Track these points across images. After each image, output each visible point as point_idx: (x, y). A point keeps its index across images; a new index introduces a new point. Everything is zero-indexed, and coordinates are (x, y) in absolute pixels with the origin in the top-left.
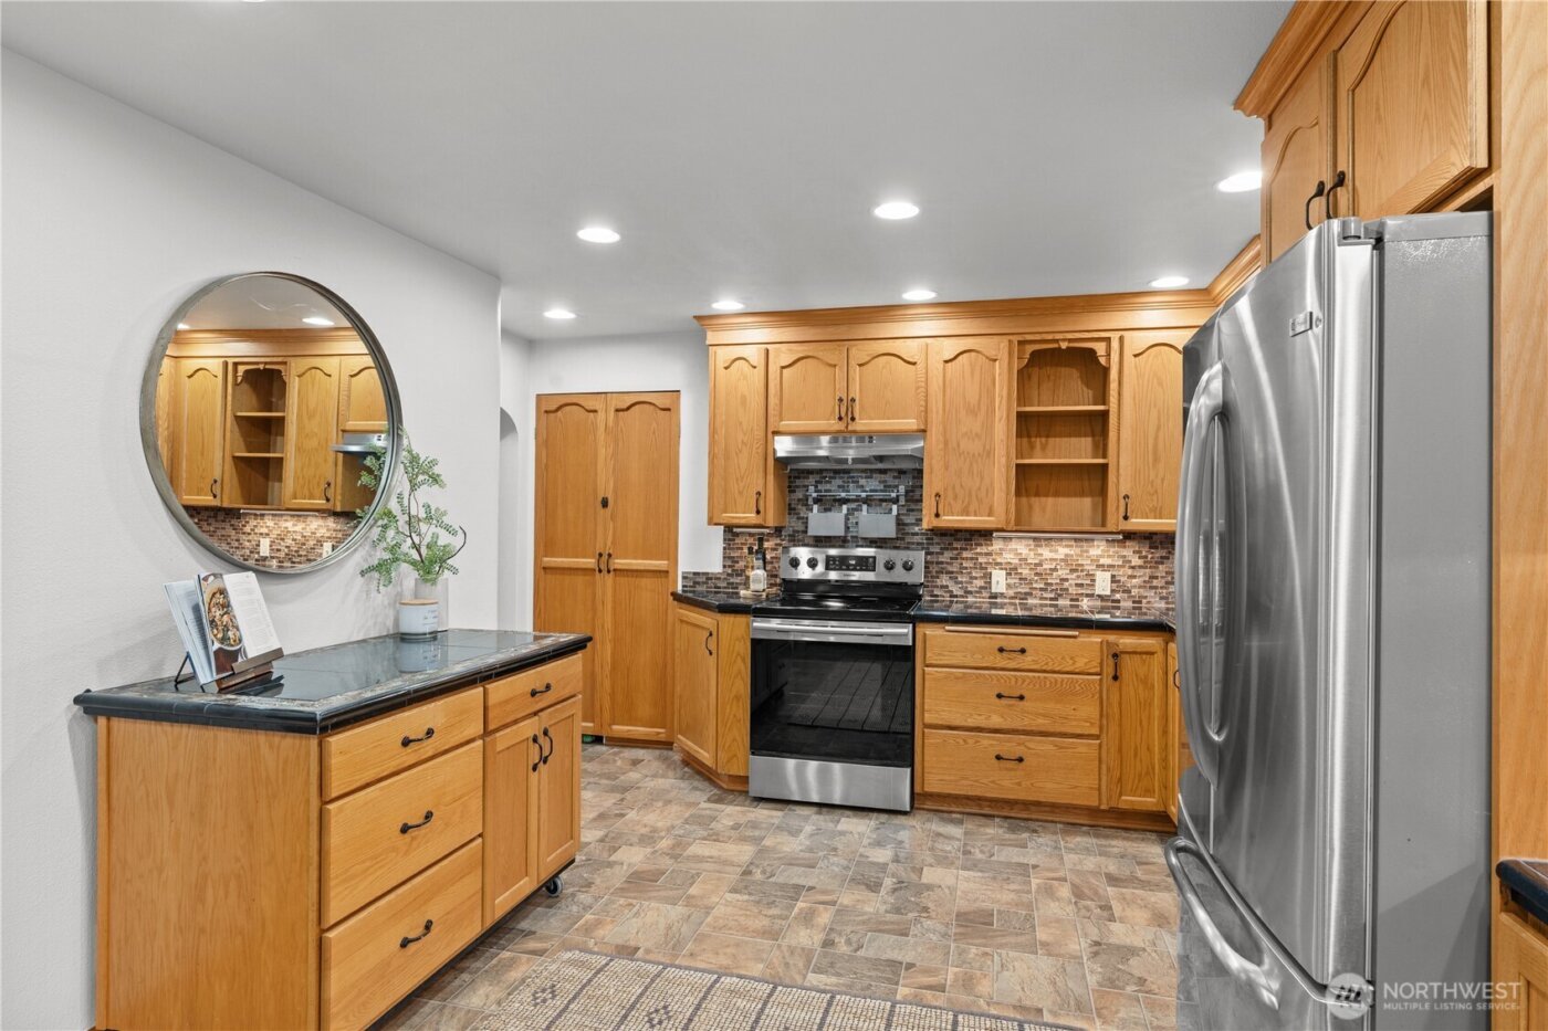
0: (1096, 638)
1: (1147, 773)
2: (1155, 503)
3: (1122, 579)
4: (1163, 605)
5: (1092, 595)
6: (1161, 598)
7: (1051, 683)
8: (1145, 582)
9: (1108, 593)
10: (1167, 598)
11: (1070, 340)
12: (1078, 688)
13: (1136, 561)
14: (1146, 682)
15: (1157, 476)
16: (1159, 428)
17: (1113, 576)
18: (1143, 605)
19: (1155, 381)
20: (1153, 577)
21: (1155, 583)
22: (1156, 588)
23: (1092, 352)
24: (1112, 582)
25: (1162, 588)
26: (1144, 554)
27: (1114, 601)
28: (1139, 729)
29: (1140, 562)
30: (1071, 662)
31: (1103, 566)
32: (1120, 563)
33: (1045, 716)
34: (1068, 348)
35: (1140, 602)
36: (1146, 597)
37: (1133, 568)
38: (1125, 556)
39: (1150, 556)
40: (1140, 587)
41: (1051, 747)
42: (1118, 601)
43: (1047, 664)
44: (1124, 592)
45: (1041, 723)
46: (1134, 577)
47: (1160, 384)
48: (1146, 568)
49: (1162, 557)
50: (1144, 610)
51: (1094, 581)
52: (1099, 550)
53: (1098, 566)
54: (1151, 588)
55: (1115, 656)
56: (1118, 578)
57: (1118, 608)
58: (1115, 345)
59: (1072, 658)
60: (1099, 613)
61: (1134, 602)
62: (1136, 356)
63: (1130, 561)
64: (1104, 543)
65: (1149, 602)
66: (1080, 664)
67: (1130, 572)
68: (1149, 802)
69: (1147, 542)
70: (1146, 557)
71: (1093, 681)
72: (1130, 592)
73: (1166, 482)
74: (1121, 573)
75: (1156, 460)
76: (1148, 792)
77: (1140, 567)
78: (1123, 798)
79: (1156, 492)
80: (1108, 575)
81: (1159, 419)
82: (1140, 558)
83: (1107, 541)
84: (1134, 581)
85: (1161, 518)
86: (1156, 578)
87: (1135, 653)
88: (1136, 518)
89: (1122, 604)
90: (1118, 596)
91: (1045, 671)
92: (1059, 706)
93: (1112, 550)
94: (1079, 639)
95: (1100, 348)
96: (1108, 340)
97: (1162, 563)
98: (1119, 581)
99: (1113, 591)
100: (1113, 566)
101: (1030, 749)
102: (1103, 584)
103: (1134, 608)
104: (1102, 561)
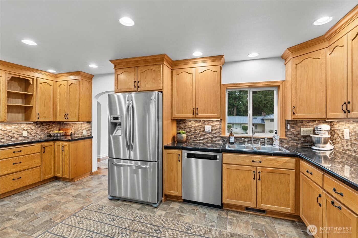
0: (39, 145)
1: (50, 170)
2: (44, 115)
3: (30, 132)
4: (39, 137)
5: (22, 137)
6: (39, 135)
7: (29, 157)
8: (35, 132)
9: (26, 136)
10: (40, 135)
11: (23, 76)
12: (35, 156)
13: (33, 128)
14: (50, 152)
15: (45, 109)
16: (45, 100)
17: (28, 132)
18: (35, 137)
19: (44, 90)
20: (37, 131)
21: (38, 132)
22: (38, 133)
23: (29, 80)
24: (28, 133)
25: (39, 133)
26: (35, 126)
27: (28, 137)
28: (49, 161)
29: (34, 128)
30: (34, 151)
31: (25, 129)
32: (29, 129)
33: (27, 165)
34: (22, 78)
35: (34, 137)
36: (35, 136)
37: (32, 129)
38: (30, 127)
39: (36, 127)
40: (34, 133)
41: (29, 172)
42: (29, 137)
43: (27, 153)
44: (30, 135)
45: (26, 167)
46: (33, 131)
47: (46, 91)
48: (36, 129)
49: (39, 127)
50: (35, 138)
51: (22, 133)
52: (24, 126)
53: (23, 130)
54: (37, 133)
55: (44, 148)
56: (29, 132)
57: (29, 139)
58: (35, 80)
59: (34, 150)
60: (24, 140)
61: (33, 137)
62: (40, 84)
63: (32, 128)
64: (25, 124)
65: (36, 136)
66: (36, 151)
67: (32, 130)
68: (51, 175)
69: (36, 124)
70: (35, 127)
71: (39, 154)
72: (32, 135)
73: (47, 111)
74: (29, 131)
75: (45, 106)
76: (51, 174)
77: (34, 129)
78: (46, 177)
79: (45, 113)
80: (26, 132)
81: (45, 97)
82: (34, 127)
83: (26, 124)
84: (33, 132)
85: (46, 118)
86: (38, 131)
87: (48, 146)
88: (40, 118)
89: (30, 138)
90: (29, 136)
91: (27, 155)
92: (31, 162)
93: (27, 126)
94: (35, 146)
95: (31, 80)
96: (33, 79)
97: (39, 128)
98: (29, 133)
99: (27, 135)
100: (27, 129)
101: (23, 174)
102: (25, 134)
103: (33, 138)
104: (24, 128)
